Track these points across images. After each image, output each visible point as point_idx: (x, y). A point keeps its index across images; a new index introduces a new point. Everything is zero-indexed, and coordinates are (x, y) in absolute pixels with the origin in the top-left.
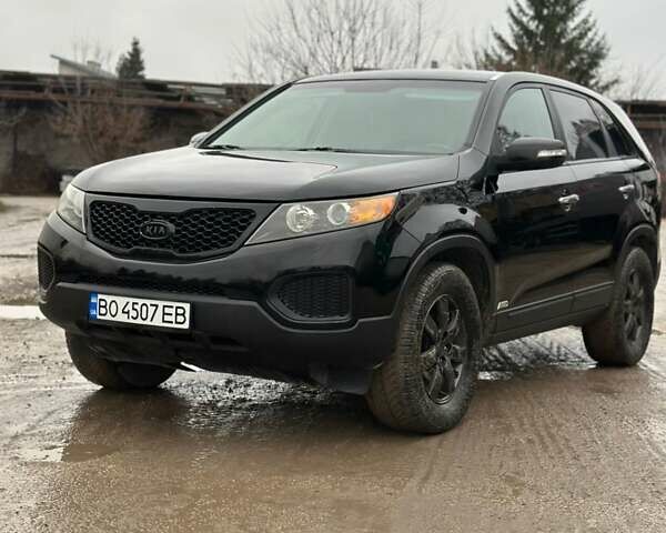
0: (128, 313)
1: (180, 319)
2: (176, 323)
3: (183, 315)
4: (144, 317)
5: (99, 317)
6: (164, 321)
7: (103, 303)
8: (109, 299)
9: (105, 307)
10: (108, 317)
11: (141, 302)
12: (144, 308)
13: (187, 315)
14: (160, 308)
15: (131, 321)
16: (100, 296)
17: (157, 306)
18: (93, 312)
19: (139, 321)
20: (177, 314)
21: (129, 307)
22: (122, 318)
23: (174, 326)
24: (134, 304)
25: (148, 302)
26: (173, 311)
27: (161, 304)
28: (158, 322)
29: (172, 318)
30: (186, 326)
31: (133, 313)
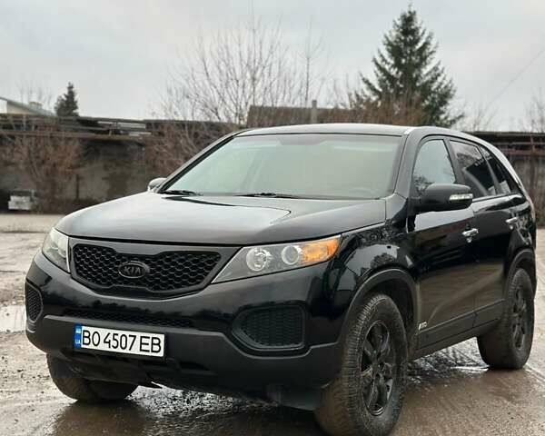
0: (109, 342)
1: (156, 348)
2: (153, 351)
3: (158, 344)
4: (123, 346)
5: (83, 346)
6: (141, 350)
7: (86, 334)
8: (92, 330)
9: (88, 337)
10: (91, 346)
11: (121, 333)
12: (124, 338)
13: (162, 345)
14: (138, 339)
15: (112, 350)
16: (84, 328)
17: (135, 337)
18: (78, 342)
19: (119, 350)
20: (153, 344)
21: (110, 338)
22: (103, 347)
23: (150, 354)
24: (114, 334)
25: (127, 333)
26: (149, 341)
27: (138, 335)
28: (136, 351)
29: (149, 348)
30: (161, 354)
31: (114, 343)
